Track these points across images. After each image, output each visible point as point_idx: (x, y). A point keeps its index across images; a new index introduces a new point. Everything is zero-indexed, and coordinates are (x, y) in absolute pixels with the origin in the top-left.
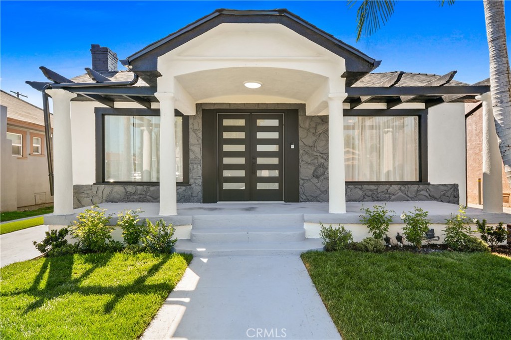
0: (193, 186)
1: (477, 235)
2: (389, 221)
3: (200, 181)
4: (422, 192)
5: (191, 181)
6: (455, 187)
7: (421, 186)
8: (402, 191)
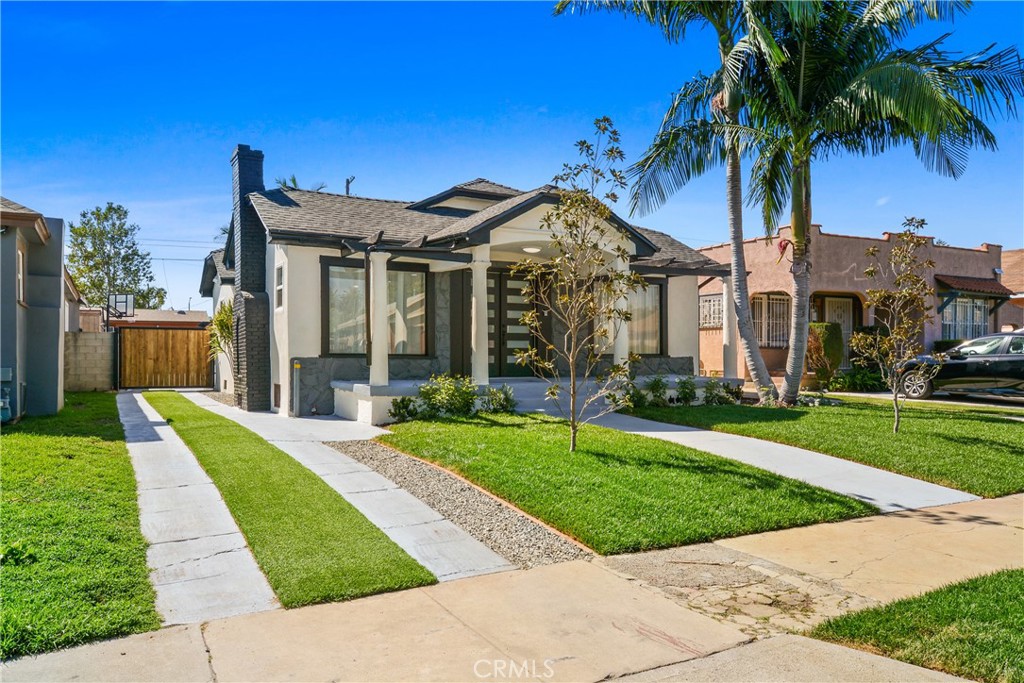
0: (440, 358)
1: (723, 393)
2: (665, 386)
3: (448, 354)
4: (664, 366)
5: (438, 353)
6: (691, 359)
7: (663, 359)
8: (647, 365)
